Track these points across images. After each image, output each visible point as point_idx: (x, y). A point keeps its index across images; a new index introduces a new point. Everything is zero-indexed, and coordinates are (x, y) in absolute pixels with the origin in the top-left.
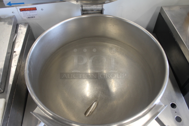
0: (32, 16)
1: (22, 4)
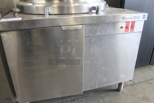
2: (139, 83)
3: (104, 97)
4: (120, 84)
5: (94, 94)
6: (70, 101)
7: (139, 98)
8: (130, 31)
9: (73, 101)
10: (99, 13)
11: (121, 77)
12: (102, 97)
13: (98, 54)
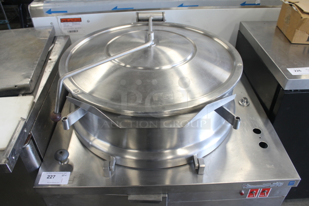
0: (75, 30)
1: (65, 12)
8: (259, 196)
10: (199, 173)
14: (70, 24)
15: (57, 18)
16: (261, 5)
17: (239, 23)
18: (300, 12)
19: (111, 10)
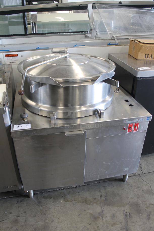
0: (13, 61)
1: (8, 51)
2: (148, 173)
3: (107, 187)
4: (125, 176)
5: (97, 183)
6: (72, 188)
7: (143, 191)
8: (134, 131)
9: (75, 188)
10: (101, 117)
11: (124, 170)
12: (104, 186)
13: (100, 151)
14: (11, 58)
15: (3, 55)
16: (118, 44)
17: (108, 55)
18: (139, 43)
19: (35, 49)
